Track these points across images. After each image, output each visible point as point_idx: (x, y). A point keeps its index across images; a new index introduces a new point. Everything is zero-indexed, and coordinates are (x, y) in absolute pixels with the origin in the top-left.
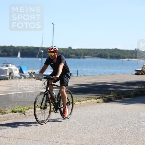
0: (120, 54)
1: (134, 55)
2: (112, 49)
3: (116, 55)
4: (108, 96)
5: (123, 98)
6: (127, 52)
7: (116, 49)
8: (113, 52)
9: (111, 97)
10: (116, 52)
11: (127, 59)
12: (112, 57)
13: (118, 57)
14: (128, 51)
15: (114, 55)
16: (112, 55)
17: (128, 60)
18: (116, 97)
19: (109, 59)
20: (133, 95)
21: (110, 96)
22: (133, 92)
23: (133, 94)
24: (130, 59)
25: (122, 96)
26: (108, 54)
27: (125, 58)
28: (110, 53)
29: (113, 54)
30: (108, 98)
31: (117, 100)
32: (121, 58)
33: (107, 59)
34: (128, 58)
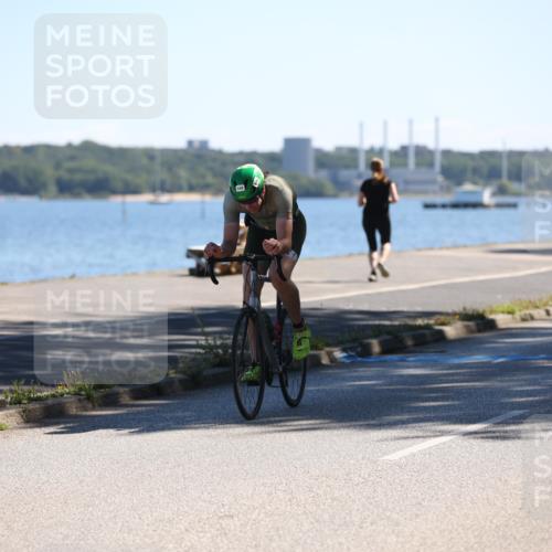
0: (108, 169)
1: (183, 174)
2: (69, 146)
3: (91, 177)
4: (46, 393)
5: (126, 399)
6: (145, 161)
7: (88, 147)
8: (72, 158)
9: (62, 395)
10: (89, 162)
11: (147, 197)
12: (66, 188)
13: (99, 187)
14: (150, 154)
15: (78, 177)
16: (66, 176)
17: (152, 203)
18: (89, 398)
19: (55, 197)
20: (181, 381)
21: (60, 390)
22: (181, 365)
23: (179, 376)
24: (165, 198)
25: (121, 390)
26: (49, 173)
27: (135, 191)
28: (58, 166)
29: (71, 171)
30: (50, 402)
31: (94, 409)
32: (114, 192)
33: (41, 197)
34: (153, 190)
